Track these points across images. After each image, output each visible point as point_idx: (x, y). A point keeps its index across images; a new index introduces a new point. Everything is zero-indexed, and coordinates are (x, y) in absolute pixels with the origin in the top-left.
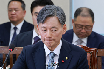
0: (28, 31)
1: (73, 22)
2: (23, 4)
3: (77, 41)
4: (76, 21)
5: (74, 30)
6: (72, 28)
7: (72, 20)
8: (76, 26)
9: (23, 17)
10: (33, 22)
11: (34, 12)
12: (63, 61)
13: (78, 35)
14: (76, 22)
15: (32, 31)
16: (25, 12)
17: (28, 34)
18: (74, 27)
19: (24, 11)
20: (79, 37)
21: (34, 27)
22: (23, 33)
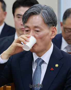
0: (9, 35)
1: (62, 25)
2: (3, 4)
3: (66, 48)
4: (65, 24)
5: (63, 35)
6: (61, 32)
7: (61, 23)
8: (66, 30)
9: (3, 19)
10: (15, 25)
11: (16, 14)
12: (52, 69)
13: (67, 40)
14: (64, 26)
15: (13, 36)
16: (5, 14)
17: (9, 40)
18: (62, 32)
19: (5, 12)
20: (68, 43)
21: (16, 31)
22: (3, 38)
